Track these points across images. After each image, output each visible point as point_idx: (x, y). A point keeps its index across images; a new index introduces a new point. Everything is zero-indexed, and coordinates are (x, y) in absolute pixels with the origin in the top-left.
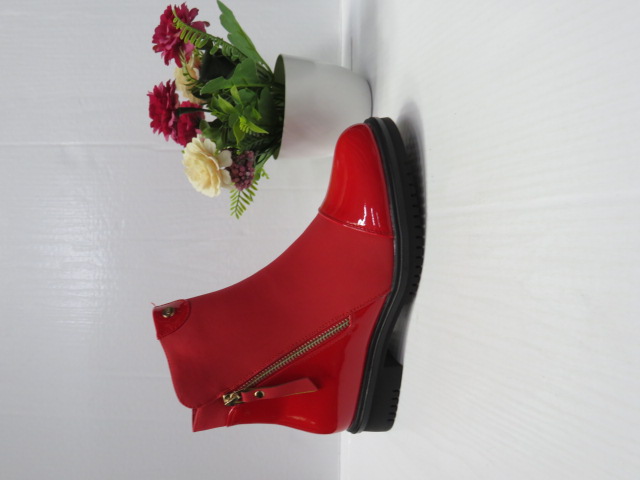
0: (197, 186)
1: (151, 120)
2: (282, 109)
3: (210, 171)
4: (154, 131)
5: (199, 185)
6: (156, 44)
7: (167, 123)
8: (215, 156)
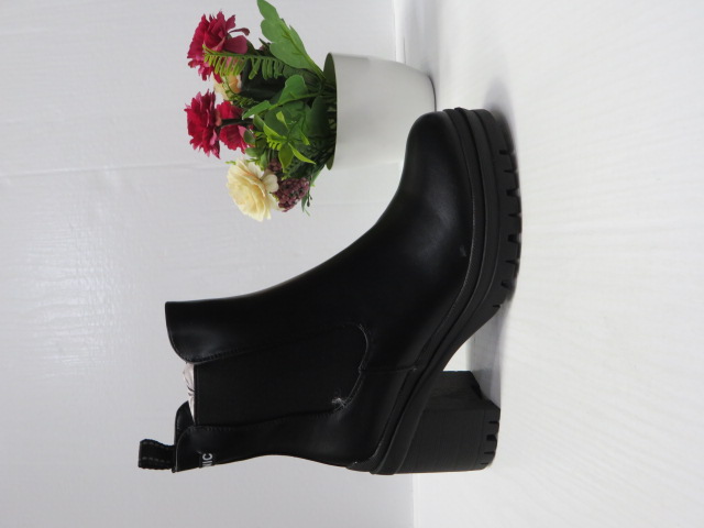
0: (243, 209)
1: (191, 138)
2: (334, 115)
3: (255, 197)
4: (195, 147)
5: (245, 210)
6: (191, 60)
7: (209, 141)
8: (261, 180)
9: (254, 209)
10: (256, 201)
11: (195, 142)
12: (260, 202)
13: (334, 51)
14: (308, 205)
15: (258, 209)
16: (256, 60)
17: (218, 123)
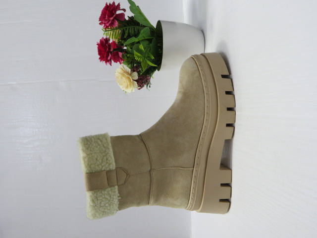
0: (122, 87)
1: (99, 56)
4: (101, 61)
5: (123, 87)
6: (100, 22)
7: (107, 58)
8: (130, 75)
9: (127, 87)
10: (129, 83)
11: (101, 59)
12: (130, 84)
13: (161, 20)
14: (150, 87)
15: (129, 87)
16: (126, 29)
17: (111, 50)
